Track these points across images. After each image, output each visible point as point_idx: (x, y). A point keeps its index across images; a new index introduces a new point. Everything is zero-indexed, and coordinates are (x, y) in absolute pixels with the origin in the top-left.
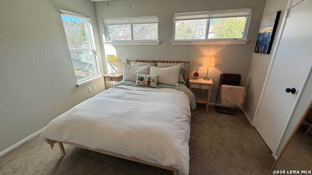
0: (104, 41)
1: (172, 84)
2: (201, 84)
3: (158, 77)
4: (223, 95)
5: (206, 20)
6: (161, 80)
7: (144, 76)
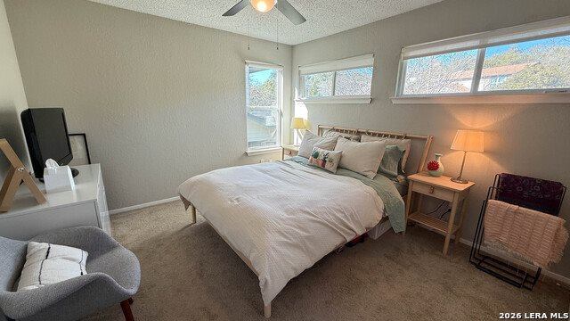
0: (296, 98)
1: (361, 171)
2: (433, 188)
3: (341, 156)
4: (490, 227)
5: (476, 52)
6: (345, 162)
7: (320, 151)
